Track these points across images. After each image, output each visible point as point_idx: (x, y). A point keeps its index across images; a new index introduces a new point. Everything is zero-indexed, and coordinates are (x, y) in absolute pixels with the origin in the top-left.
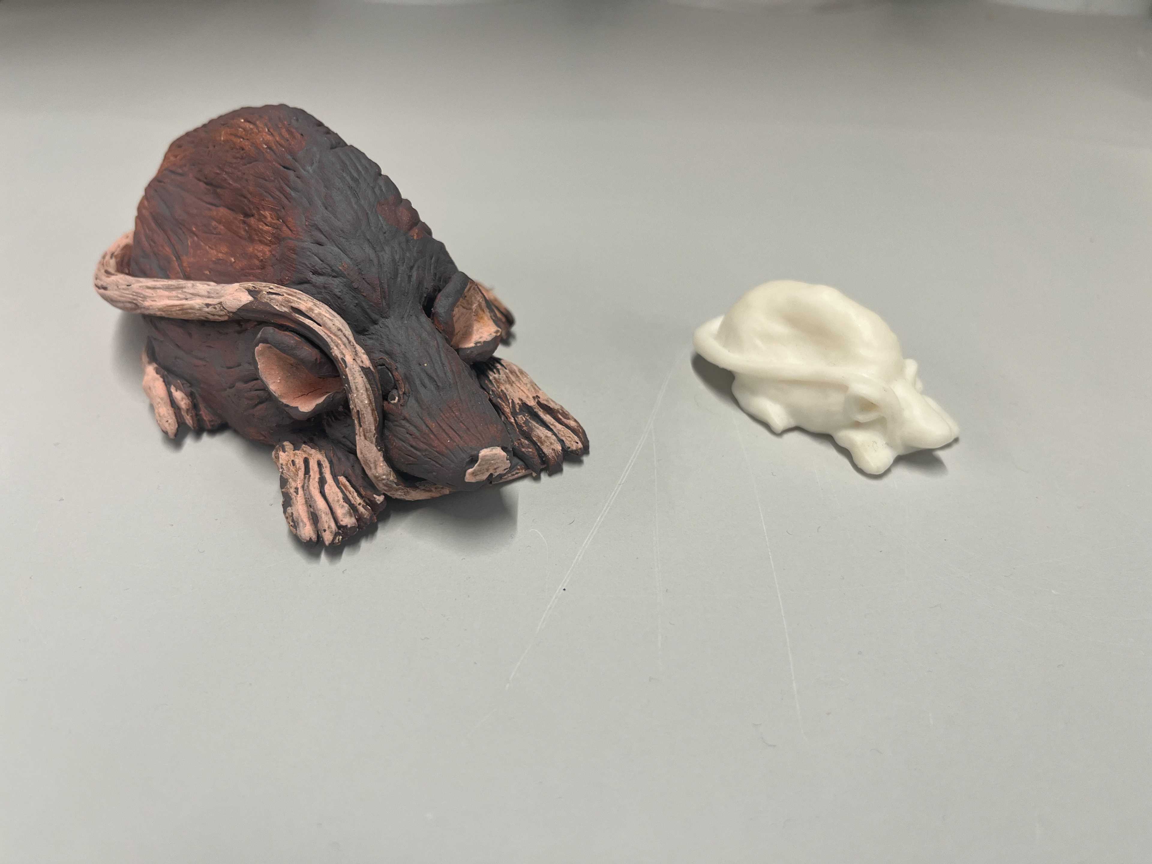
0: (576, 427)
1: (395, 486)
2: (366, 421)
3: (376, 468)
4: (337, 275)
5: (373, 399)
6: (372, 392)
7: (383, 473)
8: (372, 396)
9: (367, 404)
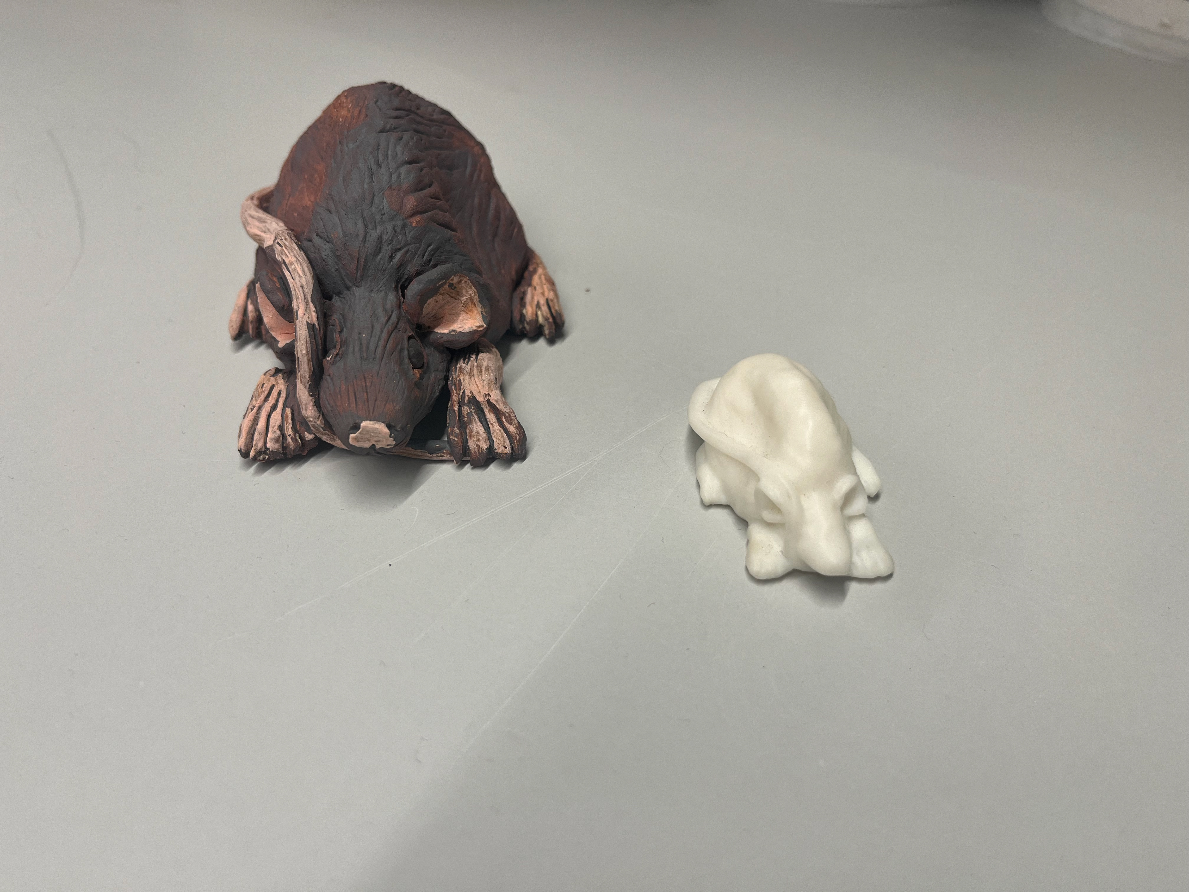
0: (514, 434)
1: (322, 430)
2: (303, 368)
3: (306, 410)
4: (329, 241)
5: (311, 352)
6: (310, 345)
7: (311, 416)
8: (309, 349)
9: (305, 353)
